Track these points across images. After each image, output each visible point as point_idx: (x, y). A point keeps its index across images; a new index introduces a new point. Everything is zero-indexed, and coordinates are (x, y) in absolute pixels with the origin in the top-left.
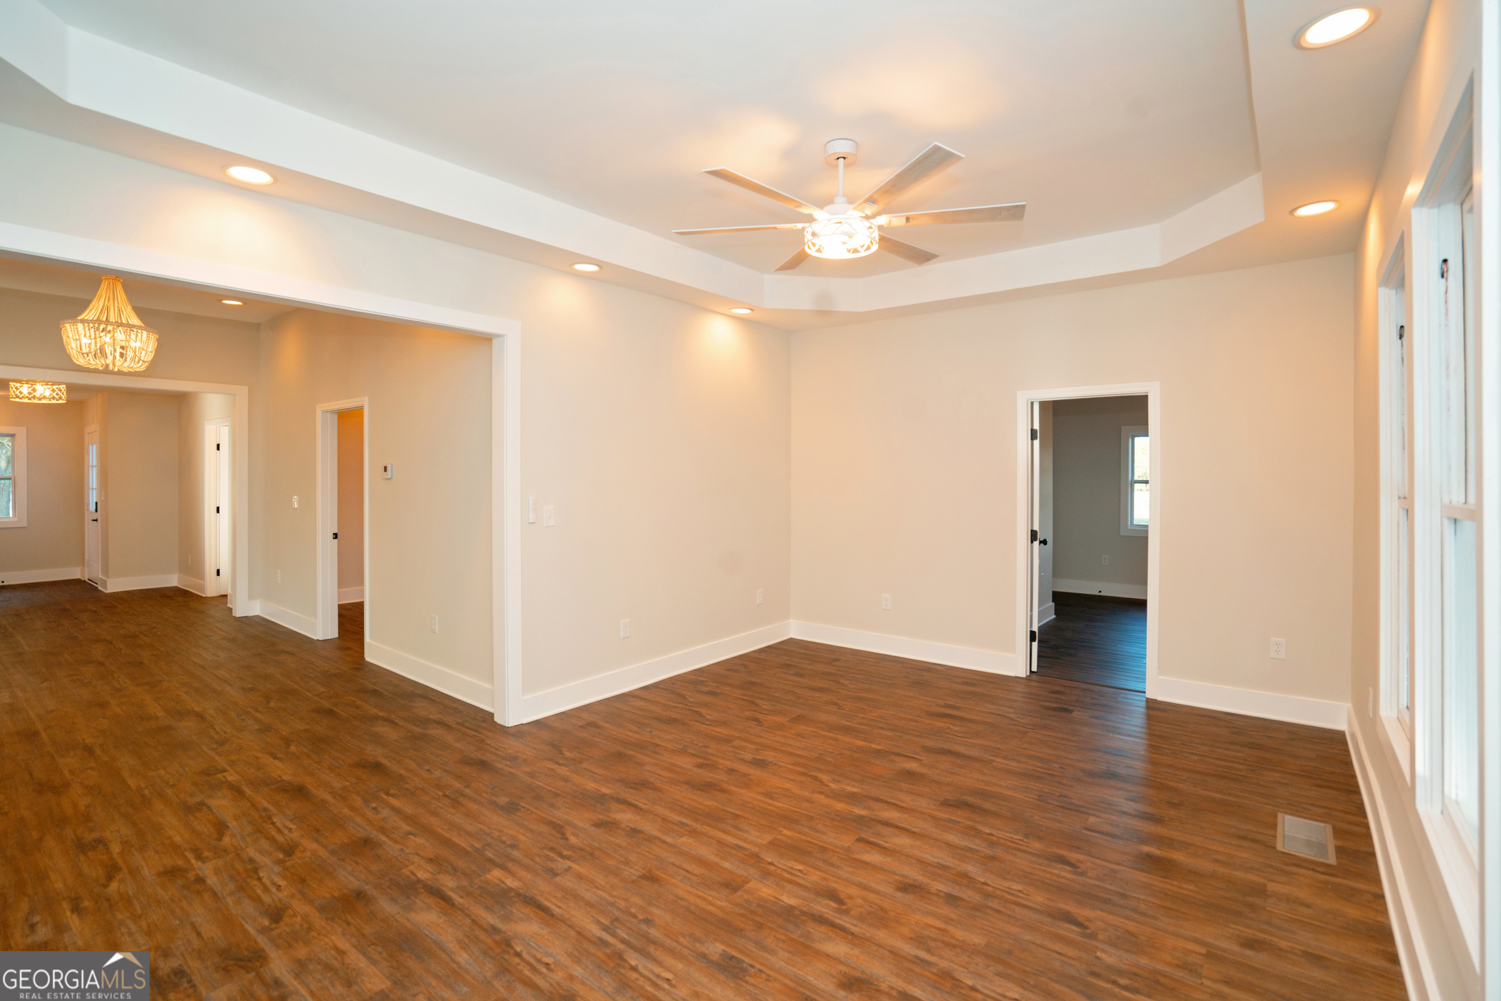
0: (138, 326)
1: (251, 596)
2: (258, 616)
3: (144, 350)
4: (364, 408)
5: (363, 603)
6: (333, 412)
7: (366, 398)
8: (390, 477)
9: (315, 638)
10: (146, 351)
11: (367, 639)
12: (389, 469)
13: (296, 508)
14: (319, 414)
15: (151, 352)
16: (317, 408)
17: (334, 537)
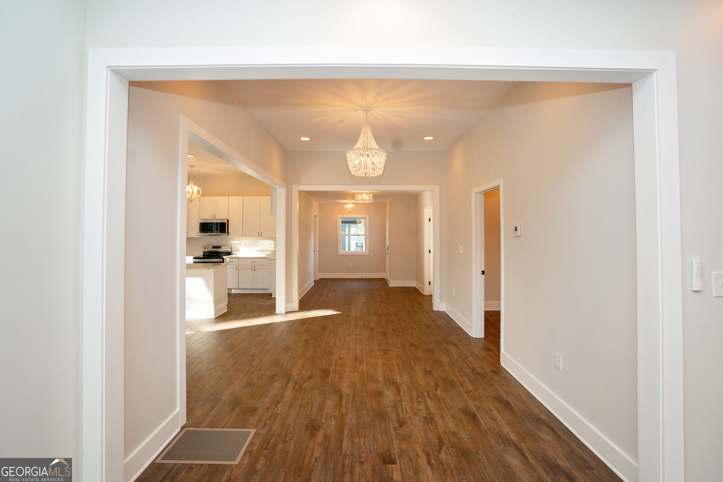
0: (376, 149)
1: (441, 301)
2: (444, 312)
3: (379, 162)
4: (500, 187)
5: (500, 311)
6: (480, 193)
7: (502, 179)
8: (519, 235)
9: (471, 336)
10: (380, 162)
11: (502, 350)
12: (519, 229)
13: (461, 254)
14: (473, 195)
15: (382, 163)
16: (472, 191)
17: (483, 273)
